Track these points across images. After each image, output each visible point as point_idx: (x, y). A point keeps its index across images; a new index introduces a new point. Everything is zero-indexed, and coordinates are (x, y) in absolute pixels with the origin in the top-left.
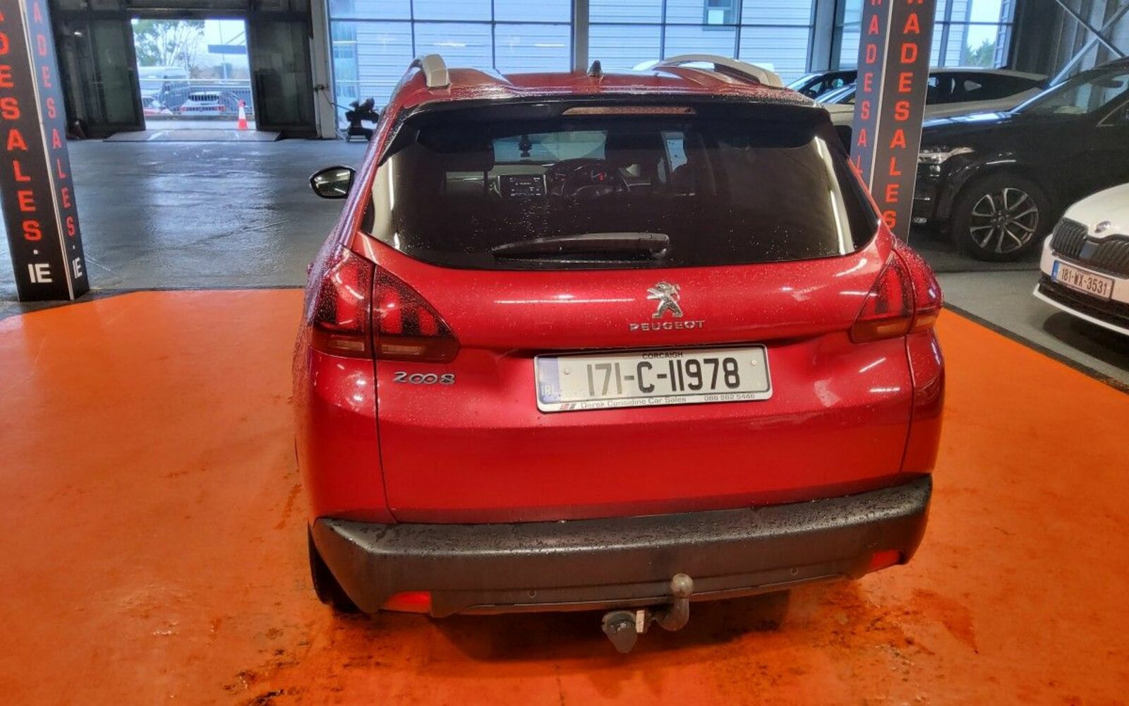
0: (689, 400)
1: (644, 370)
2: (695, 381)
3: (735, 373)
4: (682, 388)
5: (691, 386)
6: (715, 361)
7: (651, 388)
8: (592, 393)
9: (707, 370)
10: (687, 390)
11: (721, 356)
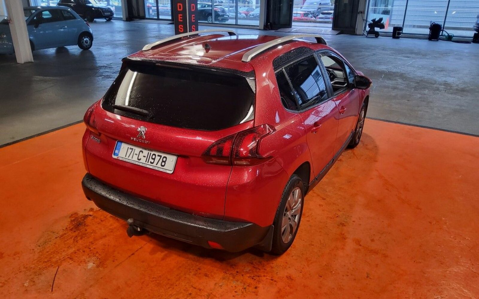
0: (148, 166)
1: (141, 153)
2: (152, 161)
3: (165, 162)
4: (148, 162)
5: (151, 163)
6: (161, 156)
7: (141, 159)
8: (126, 156)
9: (157, 158)
10: (149, 163)
11: (163, 155)
